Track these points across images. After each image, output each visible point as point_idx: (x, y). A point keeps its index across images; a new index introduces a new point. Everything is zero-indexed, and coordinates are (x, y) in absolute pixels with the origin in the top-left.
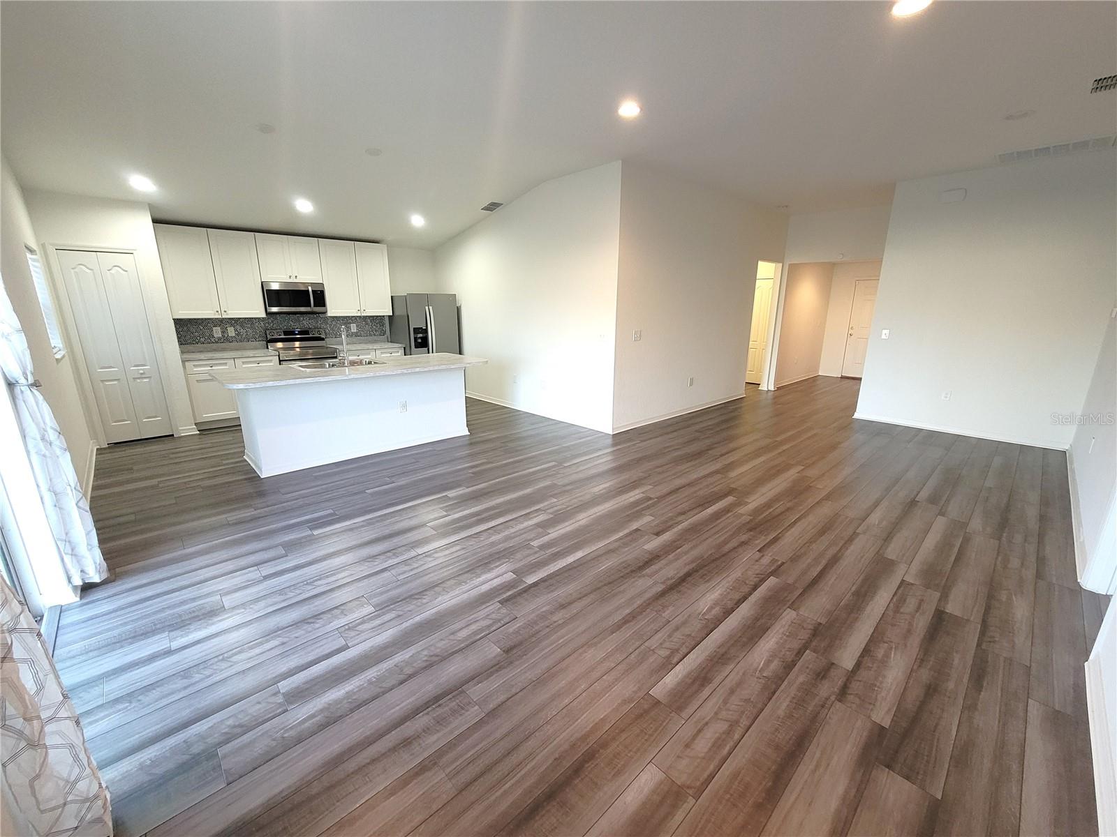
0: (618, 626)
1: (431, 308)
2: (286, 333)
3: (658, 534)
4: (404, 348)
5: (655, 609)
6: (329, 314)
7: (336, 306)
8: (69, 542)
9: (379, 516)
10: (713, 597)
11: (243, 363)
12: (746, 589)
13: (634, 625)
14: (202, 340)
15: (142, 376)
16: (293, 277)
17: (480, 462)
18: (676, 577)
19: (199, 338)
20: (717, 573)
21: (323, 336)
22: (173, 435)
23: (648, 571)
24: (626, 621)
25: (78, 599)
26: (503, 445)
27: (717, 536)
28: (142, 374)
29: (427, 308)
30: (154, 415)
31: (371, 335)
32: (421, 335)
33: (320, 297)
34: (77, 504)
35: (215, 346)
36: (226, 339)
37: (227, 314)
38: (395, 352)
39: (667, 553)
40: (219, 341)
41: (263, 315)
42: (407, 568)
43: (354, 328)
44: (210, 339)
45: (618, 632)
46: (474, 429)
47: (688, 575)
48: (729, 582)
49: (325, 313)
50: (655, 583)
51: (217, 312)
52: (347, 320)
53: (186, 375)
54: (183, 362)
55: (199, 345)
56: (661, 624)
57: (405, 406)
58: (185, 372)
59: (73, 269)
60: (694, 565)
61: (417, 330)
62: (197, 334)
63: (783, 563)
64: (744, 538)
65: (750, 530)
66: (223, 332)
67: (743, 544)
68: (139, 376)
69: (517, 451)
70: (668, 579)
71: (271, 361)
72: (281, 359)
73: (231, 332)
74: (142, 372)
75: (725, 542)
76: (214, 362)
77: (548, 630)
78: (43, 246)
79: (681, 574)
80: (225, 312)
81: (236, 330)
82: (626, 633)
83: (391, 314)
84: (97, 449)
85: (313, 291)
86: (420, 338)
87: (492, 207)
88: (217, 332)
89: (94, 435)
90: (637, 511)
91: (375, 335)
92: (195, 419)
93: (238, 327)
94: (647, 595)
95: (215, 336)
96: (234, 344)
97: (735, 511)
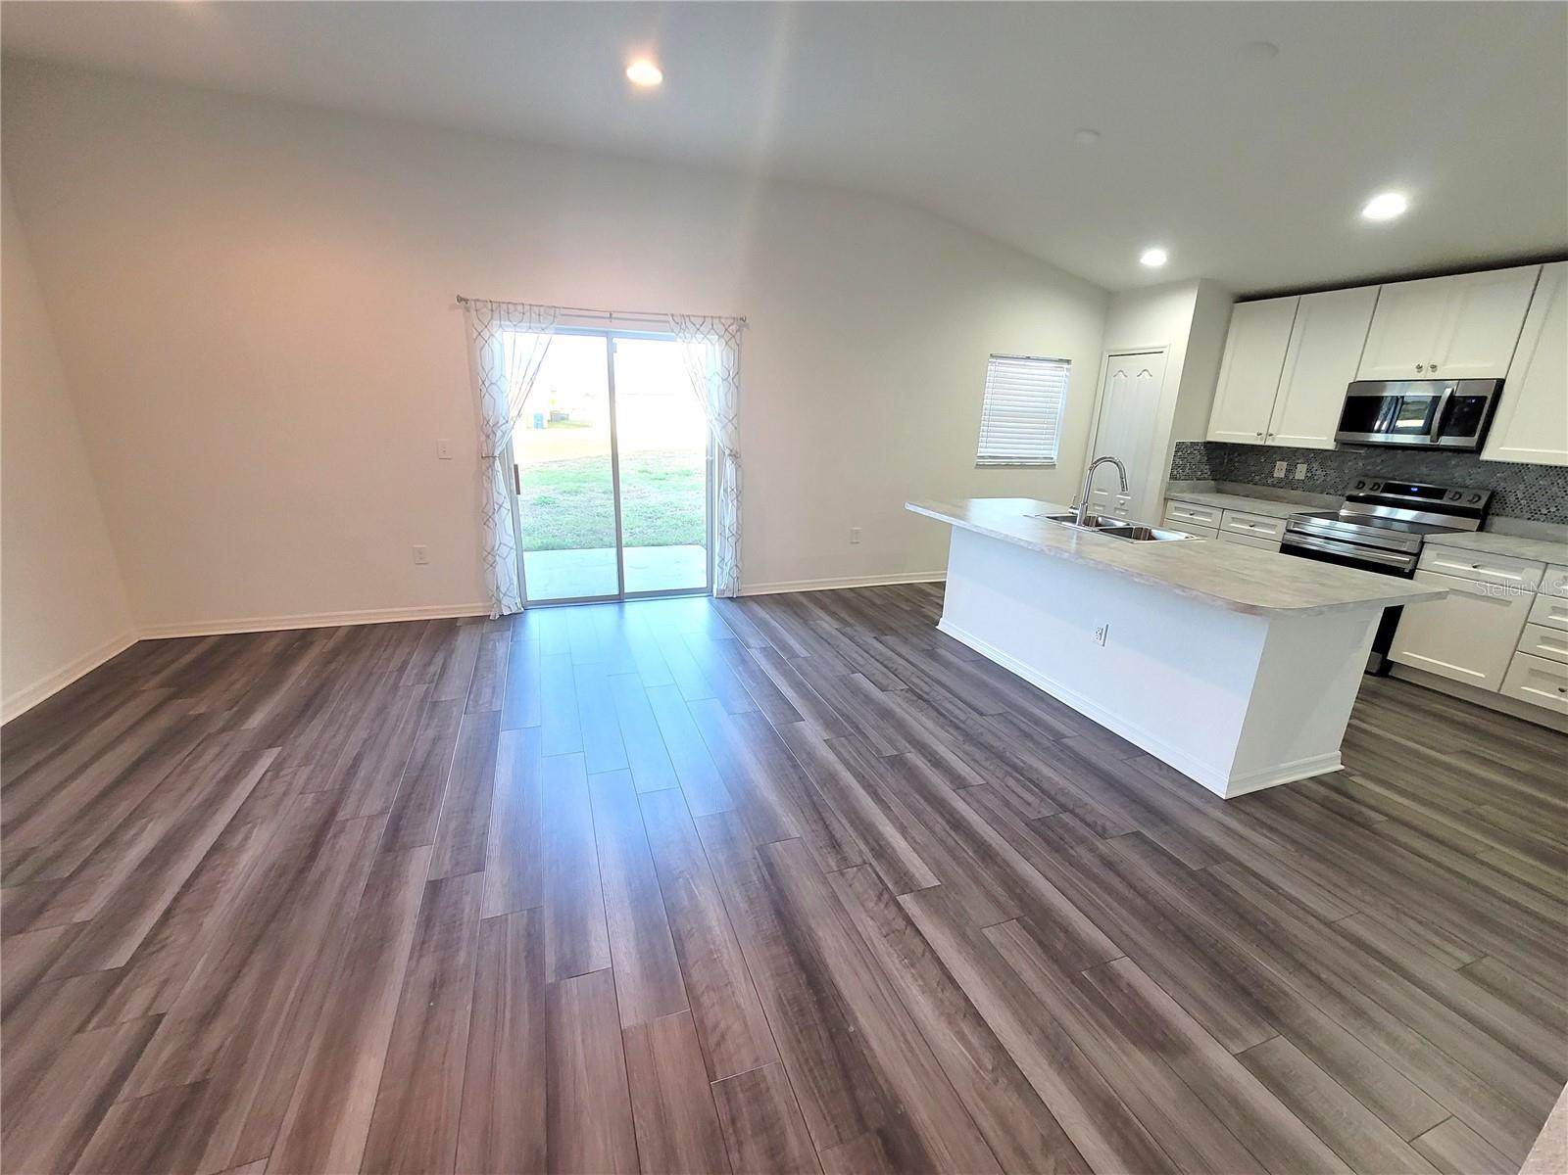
0: (357, 760)
5: (329, 793)
6: (1486, 455)
10: (250, 853)
11: (1234, 520)
12: (188, 900)
14: (1257, 479)
19: (1255, 474)
20: (259, 893)
28: (1123, 504)
40: (1281, 484)
44: (1268, 480)
47: (312, 857)
48: (228, 891)
49: (1477, 451)
50: (355, 816)
56: (310, 787)
63: (81, 1029)
64: (217, 1036)
65: (198, 1086)
66: (1288, 471)
67: (206, 1019)
70: (342, 831)
71: (1273, 527)
73: (1302, 472)
75: (268, 978)
79: (325, 850)
81: (1309, 470)
88: (1281, 470)
95: (1275, 475)
96: (1298, 493)
97: (280, 1149)
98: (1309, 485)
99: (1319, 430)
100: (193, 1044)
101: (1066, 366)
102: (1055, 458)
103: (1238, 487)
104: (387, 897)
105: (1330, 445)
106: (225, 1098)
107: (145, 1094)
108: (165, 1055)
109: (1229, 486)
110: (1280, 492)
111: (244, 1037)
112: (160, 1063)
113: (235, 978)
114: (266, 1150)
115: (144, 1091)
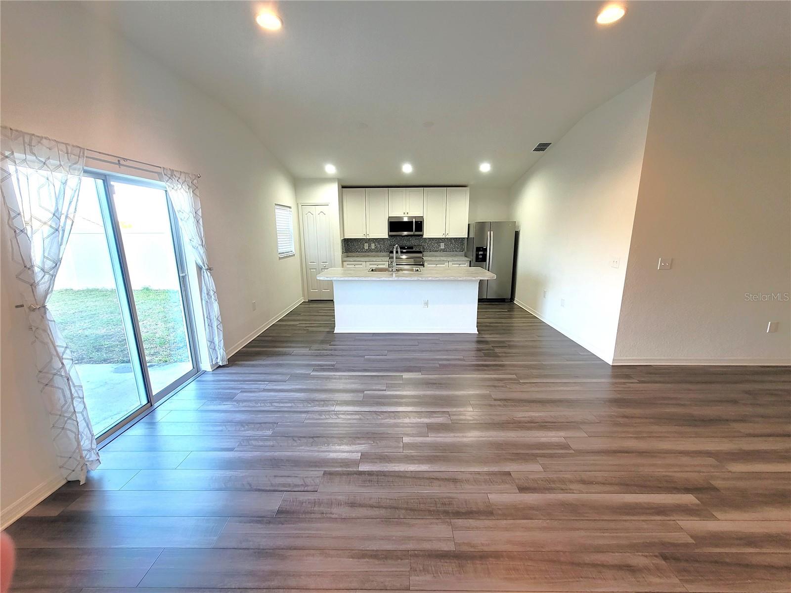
0: (363, 555)
1: (492, 233)
3: (522, 489)
4: (470, 261)
5: (413, 565)
6: (425, 236)
7: (430, 231)
8: (214, 343)
9: (350, 376)
13: (379, 564)
14: (359, 250)
16: (406, 213)
17: (453, 357)
18: (480, 548)
21: (422, 250)
23: (460, 522)
24: (375, 555)
25: (211, 370)
26: (492, 348)
27: (598, 534)
30: (328, 289)
31: (453, 251)
32: (482, 253)
33: (419, 225)
34: (217, 326)
35: (364, 254)
36: (370, 250)
37: (369, 236)
39: (505, 516)
40: (366, 251)
42: (318, 417)
43: (442, 246)
44: (362, 250)
45: (355, 560)
46: (483, 330)
49: (422, 235)
51: (364, 235)
52: (438, 240)
56: (398, 585)
57: (427, 304)
59: (306, 214)
60: (521, 549)
61: (478, 249)
62: (357, 247)
64: (638, 560)
65: (665, 558)
66: (369, 246)
67: (631, 569)
69: (499, 357)
73: (373, 246)
76: (357, 263)
77: (320, 516)
81: (375, 245)
82: (361, 566)
83: (466, 237)
85: (415, 222)
86: (481, 254)
87: (542, 147)
88: (366, 246)
90: (533, 455)
91: (456, 251)
94: (427, 546)
95: (364, 248)
97: (672, 518)
98: (377, 250)
99: (382, 231)
100: (646, 569)
101: (289, 209)
102: (294, 251)
103: (353, 254)
104: (532, 508)
105: (387, 237)
106: (663, 544)
107: (677, 579)
108: (658, 580)
109: (350, 254)
110: (367, 254)
111: (634, 548)
112: (662, 581)
113: (603, 566)
114: (674, 522)
115: (676, 581)
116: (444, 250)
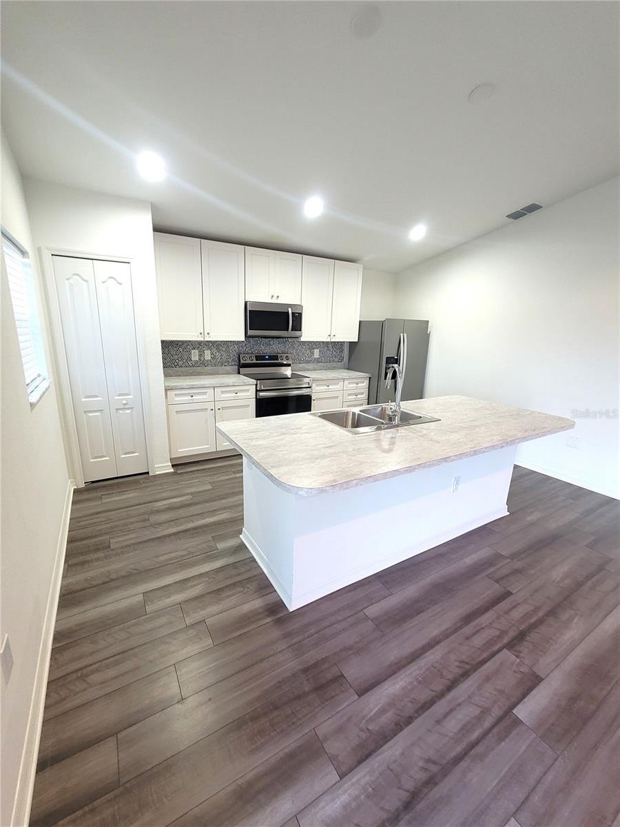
1: (405, 335)
2: (258, 358)
6: (303, 339)
7: (310, 331)
11: (222, 392)
14: (182, 362)
15: (125, 407)
16: (275, 297)
19: (177, 361)
22: (148, 473)
28: (125, 404)
29: (402, 334)
30: (133, 450)
33: (298, 318)
35: (191, 370)
36: (202, 363)
37: (209, 337)
38: (361, 382)
40: (195, 365)
41: (243, 338)
43: (317, 353)
44: (188, 363)
49: (299, 337)
51: (201, 334)
53: (168, 405)
54: (166, 390)
55: (178, 369)
58: (167, 402)
59: (67, 279)
61: (389, 360)
62: (176, 356)
66: (200, 355)
68: (122, 407)
71: (248, 390)
72: (258, 389)
73: (208, 355)
74: (124, 402)
76: (195, 391)
78: (39, 250)
80: (208, 334)
81: (212, 354)
83: (357, 340)
84: (74, 489)
85: (292, 313)
88: (195, 355)
89: (72, 474)
92: (170, 455)
93: (215, 350)
95: (193, 359)
96: (209, 368)
98: (215, 363)
99: (233, 329)
110: (199, 369)
116: (318, 361)
